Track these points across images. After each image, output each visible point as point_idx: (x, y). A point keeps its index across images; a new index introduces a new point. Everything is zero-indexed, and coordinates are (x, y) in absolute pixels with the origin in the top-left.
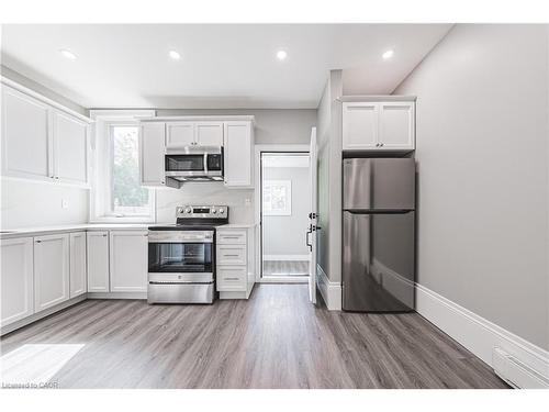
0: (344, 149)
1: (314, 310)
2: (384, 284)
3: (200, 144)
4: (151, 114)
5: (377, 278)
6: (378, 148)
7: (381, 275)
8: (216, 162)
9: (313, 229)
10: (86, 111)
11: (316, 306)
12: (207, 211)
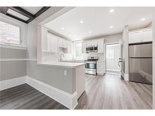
0: (129, 43)
1: (120, 80)
2: (146, 78)
3: (93, 45)
4: (83, 41)
5: (144, 77)
6: (141, 42)
7: (145, 76)
8: (96, 48)
9: (120, 61)
10: (73, 42)
11: (121, 79)
12: (94, 58)
